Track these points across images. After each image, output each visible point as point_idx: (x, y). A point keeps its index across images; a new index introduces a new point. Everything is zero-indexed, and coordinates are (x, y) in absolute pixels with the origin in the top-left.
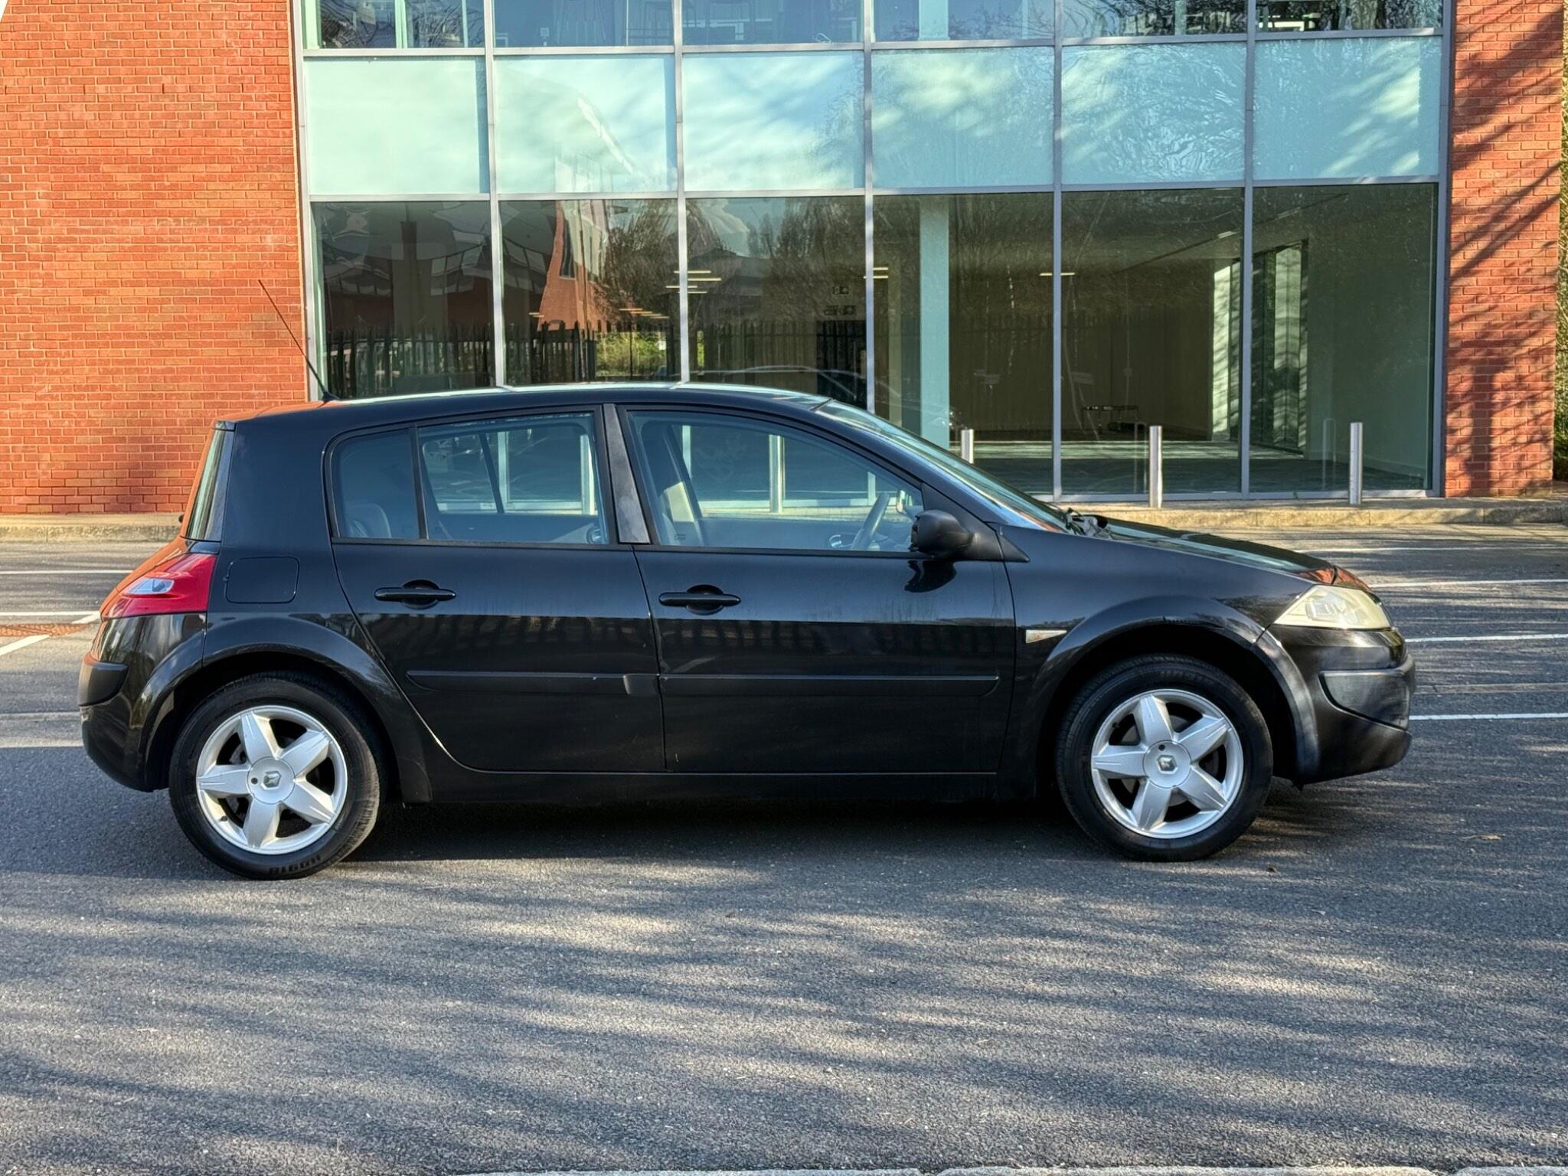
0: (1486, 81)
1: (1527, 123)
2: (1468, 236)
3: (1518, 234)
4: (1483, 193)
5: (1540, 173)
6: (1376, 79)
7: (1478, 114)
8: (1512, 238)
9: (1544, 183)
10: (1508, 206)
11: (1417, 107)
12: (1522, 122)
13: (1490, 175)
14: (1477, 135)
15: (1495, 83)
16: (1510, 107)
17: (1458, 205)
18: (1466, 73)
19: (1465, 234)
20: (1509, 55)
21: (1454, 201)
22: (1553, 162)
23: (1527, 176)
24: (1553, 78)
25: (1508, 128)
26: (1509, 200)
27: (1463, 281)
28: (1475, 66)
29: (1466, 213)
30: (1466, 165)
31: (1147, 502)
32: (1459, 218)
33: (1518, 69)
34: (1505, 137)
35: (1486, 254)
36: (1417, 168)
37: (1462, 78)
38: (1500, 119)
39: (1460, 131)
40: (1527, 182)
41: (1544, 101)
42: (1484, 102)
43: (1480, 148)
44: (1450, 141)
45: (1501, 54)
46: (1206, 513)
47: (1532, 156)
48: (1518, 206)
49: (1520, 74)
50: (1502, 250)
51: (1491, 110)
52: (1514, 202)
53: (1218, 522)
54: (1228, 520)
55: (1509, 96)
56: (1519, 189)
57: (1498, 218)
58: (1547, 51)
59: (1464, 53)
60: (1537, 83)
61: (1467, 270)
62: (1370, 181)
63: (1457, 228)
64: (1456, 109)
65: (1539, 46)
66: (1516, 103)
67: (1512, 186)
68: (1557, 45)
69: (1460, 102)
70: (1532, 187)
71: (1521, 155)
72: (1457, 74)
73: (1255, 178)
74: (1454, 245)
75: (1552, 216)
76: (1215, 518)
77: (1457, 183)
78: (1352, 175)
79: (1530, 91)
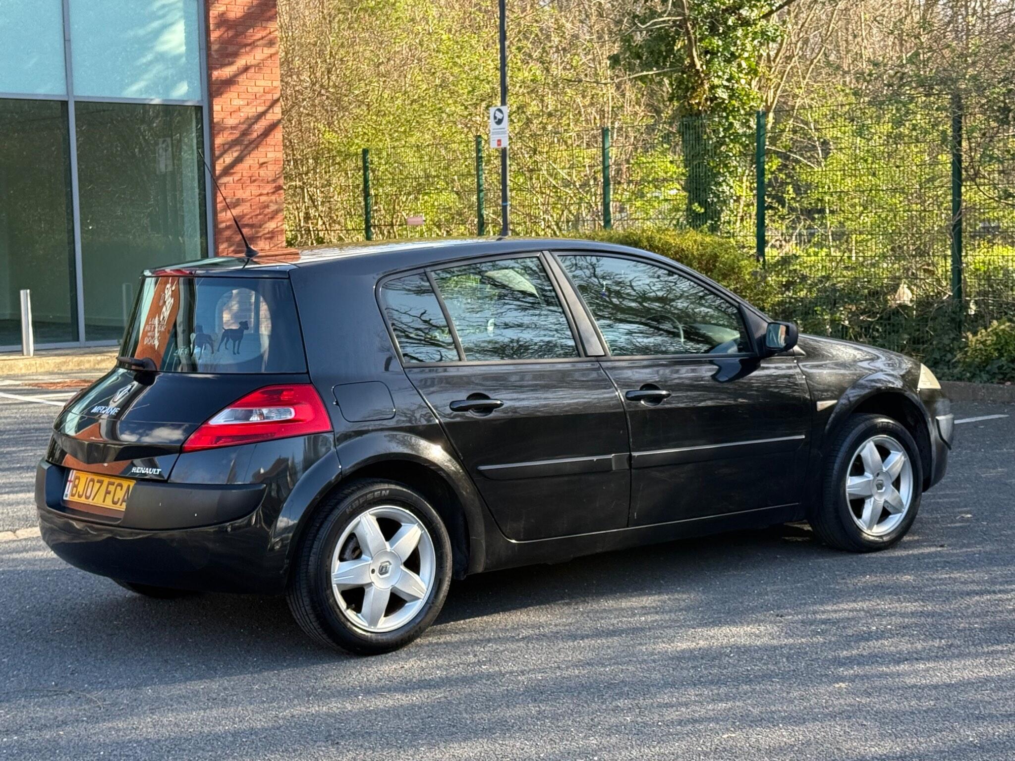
0: (231, 33)
1: (259, 67)
2: (226, 147)
3: (257, 147)
4: (234, 116)
5: (268, 104)
6: (156, 24)
7: (227, 57)
8: (253, 149)
9: (271, 111)
10: (250, 126)
11: (183, 49)
12: (255, 66)
13: (237, 102)
14: (227, 72)
15: (237, 35)
16: (247, 53)
17: (218, 123)
18: (218, 26)
19: (223, 145)
20: (244, 16)
21: (215, 120)
22: (276, 96)
23: (260, 105)
24: (271, 36)
25: (246, 69)
26: (250, 122)
27: (224, 180)
28: (223, 21)
29: (225, 129)
30: (221, 94)
31: (21, 352)
32: (219, 133)
33: (250, 27)
34: (244, 76)
35: (239, 160)
36: (187, 94)
37: (214, 30)
38: (241, 62)
39: (216, 69)
40: (261, 109)
41: (268, 51)
42: (231, 49)
43: (230, 82)
44: (209, 76)
45: (239, 15)
46: (82, 358)
47: (262, 91)
48: (256, 127)
49: (251, 30)
50: (248, 158)
51: (236, 55)
52: (253, 123)
53: (92, 364)
54: (99, 362)
55: (246, 45)
56: (256, 114)
57: (244, 134)
58: (269, 14)
59: (214, 13)
60: (262, 38)
61: (227, 171)
62: (157, 101)
63: (219, 141)
64: (213, 53)
65: (263, 12)
66: (251, 51)
67: (251, 111)
68: (273, 12)
69: (215, 47)
70: (264, 113)
71: (256, 89)
72: (212, 27)
73: (75, 94)
74: (217, 153)
75: (278, 135)
76: (89, 361)
77: (216, 108)
78: (144, 96)
79: (259, 43)
